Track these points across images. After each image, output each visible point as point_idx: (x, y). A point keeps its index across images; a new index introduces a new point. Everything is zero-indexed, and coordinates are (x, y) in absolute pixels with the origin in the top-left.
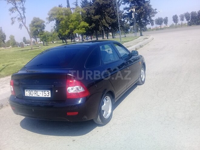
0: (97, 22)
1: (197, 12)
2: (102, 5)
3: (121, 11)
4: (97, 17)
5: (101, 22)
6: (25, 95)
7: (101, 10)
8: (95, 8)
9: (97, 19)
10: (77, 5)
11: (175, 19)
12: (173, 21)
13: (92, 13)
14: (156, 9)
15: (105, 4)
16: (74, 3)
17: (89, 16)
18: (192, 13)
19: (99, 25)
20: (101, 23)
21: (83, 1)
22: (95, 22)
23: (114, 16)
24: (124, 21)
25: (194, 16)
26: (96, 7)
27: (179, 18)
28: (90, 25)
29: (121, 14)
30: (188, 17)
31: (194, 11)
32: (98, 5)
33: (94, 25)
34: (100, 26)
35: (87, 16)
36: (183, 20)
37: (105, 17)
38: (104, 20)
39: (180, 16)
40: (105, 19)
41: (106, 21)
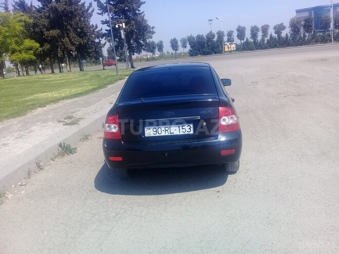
0: (53, 41)
1: (204, 36)
2: (63, 12)
3: (93, 26)
4: (54, 32)
5: (61, 41)
6: (146, 136)
7: (60, 21)
8: (49, 17)
9: (55, 37)
10: (6, 9)
11: (174, 44)
12: (171, 48)
13: (44, 26)
14: (153, 28)
15: (67, 11)
16: (2, 4)
17: (37, 30)
18: (197, 36)
19: (57, 47)
20: (60, 43)
21: (17, 2)
22: (49, 42)
23: (82, 34)
24: (99, 43)
25: (202, 42)
26: (51, 16)
27: (180, 44)
28: (41, 46)
29: (94, 31)
30: (192, 43)
31: (201, 34)
32: (54, 11)
33: (47, 46)
34: (59, 49)
35: (33, 29)
36: (186, 47)
37: (68, 34)
38: (67, 39)
39: (181, 41)
40: (69, 37)
41: (70, 40)
